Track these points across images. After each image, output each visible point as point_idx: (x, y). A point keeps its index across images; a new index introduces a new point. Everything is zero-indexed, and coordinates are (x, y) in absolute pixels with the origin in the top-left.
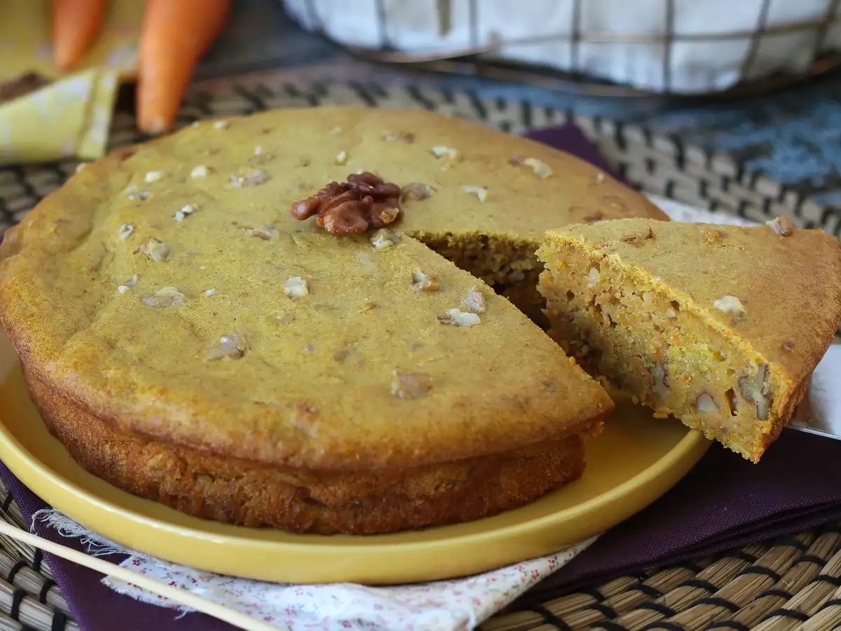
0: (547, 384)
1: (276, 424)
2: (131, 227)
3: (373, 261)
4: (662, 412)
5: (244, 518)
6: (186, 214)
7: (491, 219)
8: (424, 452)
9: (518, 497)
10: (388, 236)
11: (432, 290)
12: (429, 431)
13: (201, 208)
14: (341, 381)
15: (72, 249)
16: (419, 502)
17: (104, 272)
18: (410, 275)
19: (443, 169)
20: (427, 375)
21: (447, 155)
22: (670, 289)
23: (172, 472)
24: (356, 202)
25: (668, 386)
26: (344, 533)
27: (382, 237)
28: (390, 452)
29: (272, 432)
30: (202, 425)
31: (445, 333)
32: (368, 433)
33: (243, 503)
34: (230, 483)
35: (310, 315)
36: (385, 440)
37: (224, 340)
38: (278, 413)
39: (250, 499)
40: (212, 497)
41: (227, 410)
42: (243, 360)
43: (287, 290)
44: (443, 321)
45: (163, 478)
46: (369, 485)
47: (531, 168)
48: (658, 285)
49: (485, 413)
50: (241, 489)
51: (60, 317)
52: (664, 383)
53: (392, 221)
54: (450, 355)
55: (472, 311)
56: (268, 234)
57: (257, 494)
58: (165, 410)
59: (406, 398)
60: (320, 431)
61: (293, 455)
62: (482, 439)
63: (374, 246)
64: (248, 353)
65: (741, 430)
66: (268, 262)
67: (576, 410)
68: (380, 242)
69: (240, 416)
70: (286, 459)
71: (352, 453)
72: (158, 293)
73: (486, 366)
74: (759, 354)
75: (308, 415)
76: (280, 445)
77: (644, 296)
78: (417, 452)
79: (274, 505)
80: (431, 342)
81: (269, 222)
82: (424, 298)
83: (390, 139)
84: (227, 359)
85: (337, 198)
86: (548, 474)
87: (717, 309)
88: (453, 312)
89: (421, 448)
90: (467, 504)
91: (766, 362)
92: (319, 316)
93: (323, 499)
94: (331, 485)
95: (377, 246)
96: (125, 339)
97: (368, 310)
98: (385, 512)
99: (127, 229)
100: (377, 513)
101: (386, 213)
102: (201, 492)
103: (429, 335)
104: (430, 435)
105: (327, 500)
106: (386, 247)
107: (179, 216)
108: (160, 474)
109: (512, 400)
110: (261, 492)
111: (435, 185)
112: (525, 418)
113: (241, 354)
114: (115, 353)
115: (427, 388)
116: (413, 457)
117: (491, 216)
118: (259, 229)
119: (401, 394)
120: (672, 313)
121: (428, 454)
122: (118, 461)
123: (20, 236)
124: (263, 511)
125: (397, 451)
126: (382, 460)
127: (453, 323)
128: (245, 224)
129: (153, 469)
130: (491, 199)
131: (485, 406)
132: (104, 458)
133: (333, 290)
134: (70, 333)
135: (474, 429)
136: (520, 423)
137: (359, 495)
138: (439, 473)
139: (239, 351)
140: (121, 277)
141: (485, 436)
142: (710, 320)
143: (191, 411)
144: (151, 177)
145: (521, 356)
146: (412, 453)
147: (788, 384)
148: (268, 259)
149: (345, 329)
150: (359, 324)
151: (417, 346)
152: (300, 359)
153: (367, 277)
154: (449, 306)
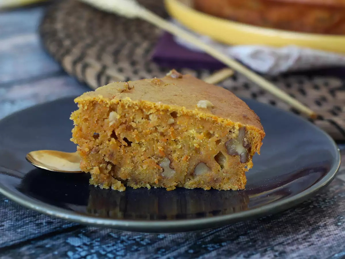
4: (171, 187)
22: (170, 105)
25: (173, 169)
48: (162, 106)
52: (170, 168)
65: (229, 175)
74: (238, 123)
77: (151, 117)
91: (244, 125)
120: (172, 120)
142: (201, 114)
147: (260, 133)
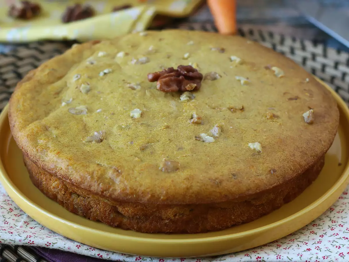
0: (234, 175)
1: (102, 175)
2: (79, 76)
3: (176, 106)
5: (90, 216)
6: (105, 74)
7: (241, 93)
8: (165, 198)
9: (216, 226)
10: (189, 95)
11: (197, 123)
12: (169, 189)
13: (113, 72)
14: (139, 160)
15: (53, 82)
16: (167, 221)
17: (61, 95)
18: (191, 115)
19: (231, 67)
20: (178, 163)
21: (235, 60)
23: (61, 190)
24: (176, 78)
26: (132, 230)
27: (185, 96)
28: (150, 196)
29: (99, 178)
30: (70, 171)
31: (195, 144)
32: (141, 185)
33: (90, 209)
34: (85, 199)
35: (137, 127)
36: (148, 190)
37: (96, 133)
38: (104, 170)
39: (92, 208)
40: (77, 204)
41: (83, 166)
42: (101, 144)
43: (131, 115)
44: (197, 139)
45: (58, 192)
46: (142, 210)
47: (274, 71)
49: (199, 184)
50: (89, 203)
51: (31, 113)
53: (192, 89)
54: (194, 155)
55: (213, 136)
56: (135, 87)
57: (96, 206)
58: (57, 162)
59: (165, 172)
60: (121, 181)
61: (106, 191)
62: (194, 197)
63: (180, 99)
64: (105, 141)
66: (130, 101)
67: (245, 189)
68: (183, 98)
69: (87, 170)
70: (102, 192)
71: (132, 194)
72: (77, 108)
73: (209, 162)
75: (117, 173)
76: (101, 185)
78: (162, 198)
79: (102, 212)
80: (187, 147)
81: (138, 82)
82: (193, 127)
83: (213, 50)
84: (94, 142)
85: (167, 75)
86: (233, 218)
88: (203, 135)
89: (164, 196)
90: (191, 225)
92: (141, 128)
93: (123, 213)
94: (127, 207)
95: (182, 99)
96: (53, 127)
97: (164, 128)
98: (151, 223)
99: (77, 77)
100: (148, 223)
101: (190, 85)
102: (73, 201)
103: (187, 145)
104: (169, 191)
105: (125, 213)
106: (185, 101)
107: (102, 74)
108: (56, 190)
109: (214, 180)
110: (97, 206)
111: (222, 74)
112: (218, 190)
113: (101, 141)
114: (47, 133)
115: (176, 169)
116: (160, 199)
117: (242, 92)
118: (133, 84)
119: (163, 170)
121: (167, 199)
122: (43, 182)
123: (34, 74)
124: (97, 214)
125: (153, 196)
126: (145, 199)
127: (202, 140)
128: (128, 81)
129: (54, 188)
130: (246, 84)
131: (199, 181)
132: (38, 179)
133: (153, 117)
134: (33, 121)
135: (191, 191)
136: (214, 191)
137: (138, 213)
138: (175, 209)
139: (100, 139)
140: (67, 98)
141: (196, 196)
143: (67, 163)
144: (101, 54)
145: (227, 160)
146: (160, 198)
148: (130, 99)
149: (150, 136)
150: (158, 135)
151: (180, 149)
152: (125, 147)
153: (170, 113)
154: (203, 132)
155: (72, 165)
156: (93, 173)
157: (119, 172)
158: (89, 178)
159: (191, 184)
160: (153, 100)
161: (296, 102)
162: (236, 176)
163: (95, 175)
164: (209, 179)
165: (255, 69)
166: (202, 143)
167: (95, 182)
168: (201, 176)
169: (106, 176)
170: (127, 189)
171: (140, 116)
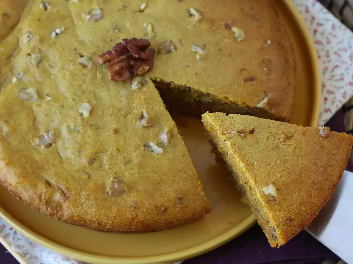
0: (180, 199)
1: (50, 198)
2: (31, 36)
3: (127, 98)
4: (244, 200)
6: (57, 34)
7: (195, 77)
10: (140, 81)
11: (147, 127)
13: (65, 32)
18: (141, 113)
19: (189, 27)
20: (125, 186)
21: (194, 16)
22: (246, 172)
24: (127, 63)
27: (136, 82)
28: (96, 224)
29: (47, 202)
30: (19, 189)
31: (144, 155)
32: (87, 214)
35: (85, 131)
36: (94, 219)
37: (45, 135)
42: (50, 149)
43: (81, 110)
44: (146, 148)
47: (234, 33)
48: (242, 168)
53: (144, 72)
54: (142, 171)
56: (87, 63)
58: (7, 176)
59: (111, 196)
60: (68, 207)
64: (53, 145)
66: (80, 86)
69: (36, 191)
72: (28, 90)
73: (156, 181)
74: (274, 223)
76: (49, 209)
80: (136, 160)
81: (90, 55)
82: (142, 131)
85: (117, 60)
87: (263, 192)
88: (151, 144)
91: (276, 228)
92: (90, 133)
95: (133, 87)
97: (113, 134)
99: (29, 36)
101: (142, 68)
103: (135, 157)
106: (137, 89)
107: (53, 35)
109: (159, 208)
111: (178, 44)
112: (163, 218)
113: (50, 145)
115: (122, 192)
118: (84, 58)
119: (110, 193)
125: (99, 224)
127: (150, 150)
128: (80, 51)
130: (202, 58)
131: (145, 210)
136: (159, 220)
139: (49, 143)
140: (18, 70)
142: (258, 196)
143: (16, 181)
145: (175, 177)
148: (81, 82)
149: (99, 144)
150: (106, 142)
151: (128, 162)
152: (73, 157)
153: (120, 110)
154: (151, 140)
155: (21, 183)
156: (41, 196)
157: (66, 197)
158: (37, 201)
159: (136, 213)
160: (104, 87)
161: (251, 85)
162: (183, 200)
163: (43, 198)
164: (155, 207)
165: (214, 28)
166: (151, 153)
167: (44, 205)
168: (147, 203)
169: (54, 199)
170: (74, 216)
171: (89, 115)
